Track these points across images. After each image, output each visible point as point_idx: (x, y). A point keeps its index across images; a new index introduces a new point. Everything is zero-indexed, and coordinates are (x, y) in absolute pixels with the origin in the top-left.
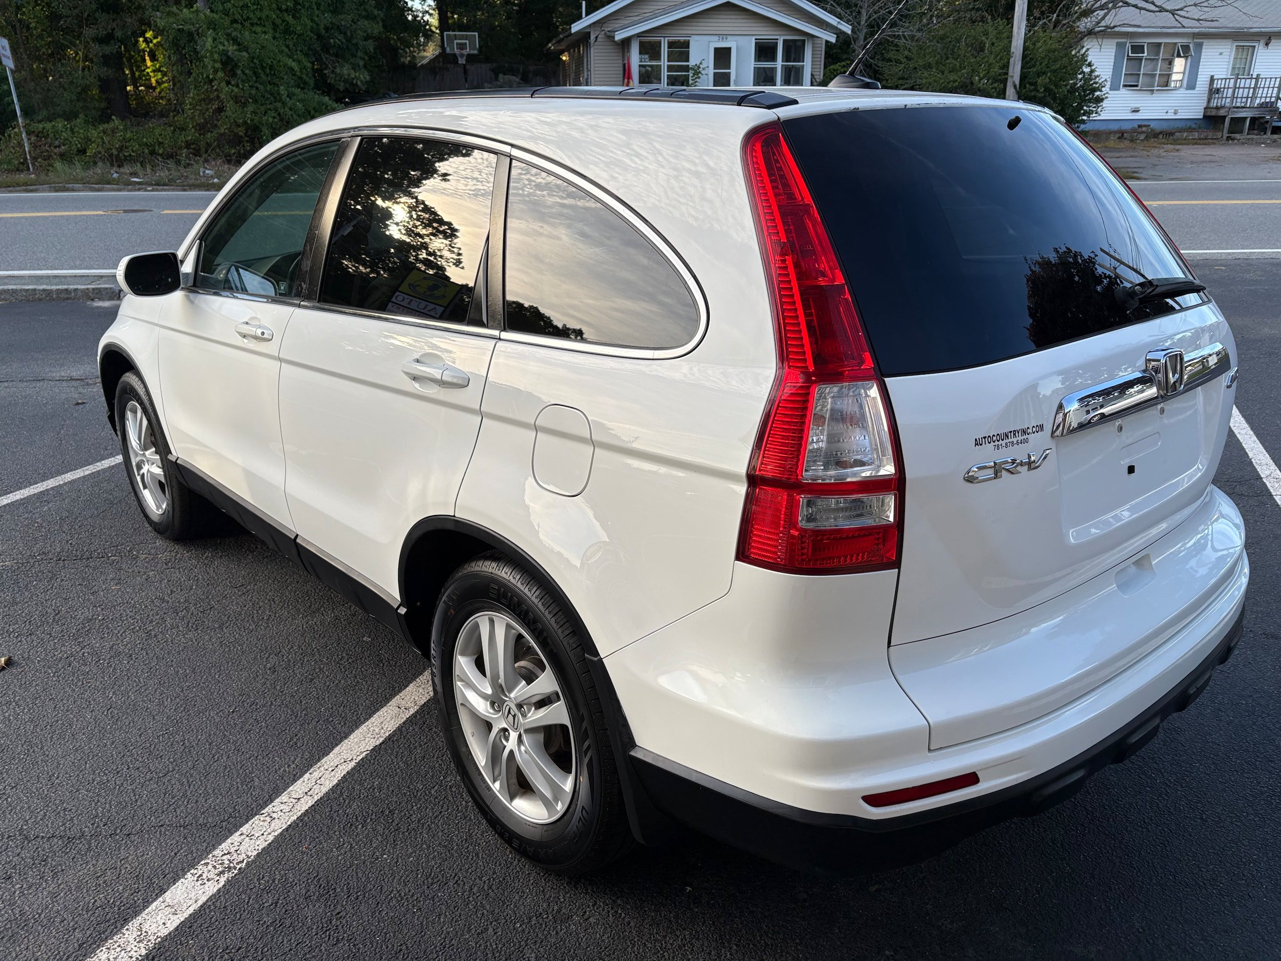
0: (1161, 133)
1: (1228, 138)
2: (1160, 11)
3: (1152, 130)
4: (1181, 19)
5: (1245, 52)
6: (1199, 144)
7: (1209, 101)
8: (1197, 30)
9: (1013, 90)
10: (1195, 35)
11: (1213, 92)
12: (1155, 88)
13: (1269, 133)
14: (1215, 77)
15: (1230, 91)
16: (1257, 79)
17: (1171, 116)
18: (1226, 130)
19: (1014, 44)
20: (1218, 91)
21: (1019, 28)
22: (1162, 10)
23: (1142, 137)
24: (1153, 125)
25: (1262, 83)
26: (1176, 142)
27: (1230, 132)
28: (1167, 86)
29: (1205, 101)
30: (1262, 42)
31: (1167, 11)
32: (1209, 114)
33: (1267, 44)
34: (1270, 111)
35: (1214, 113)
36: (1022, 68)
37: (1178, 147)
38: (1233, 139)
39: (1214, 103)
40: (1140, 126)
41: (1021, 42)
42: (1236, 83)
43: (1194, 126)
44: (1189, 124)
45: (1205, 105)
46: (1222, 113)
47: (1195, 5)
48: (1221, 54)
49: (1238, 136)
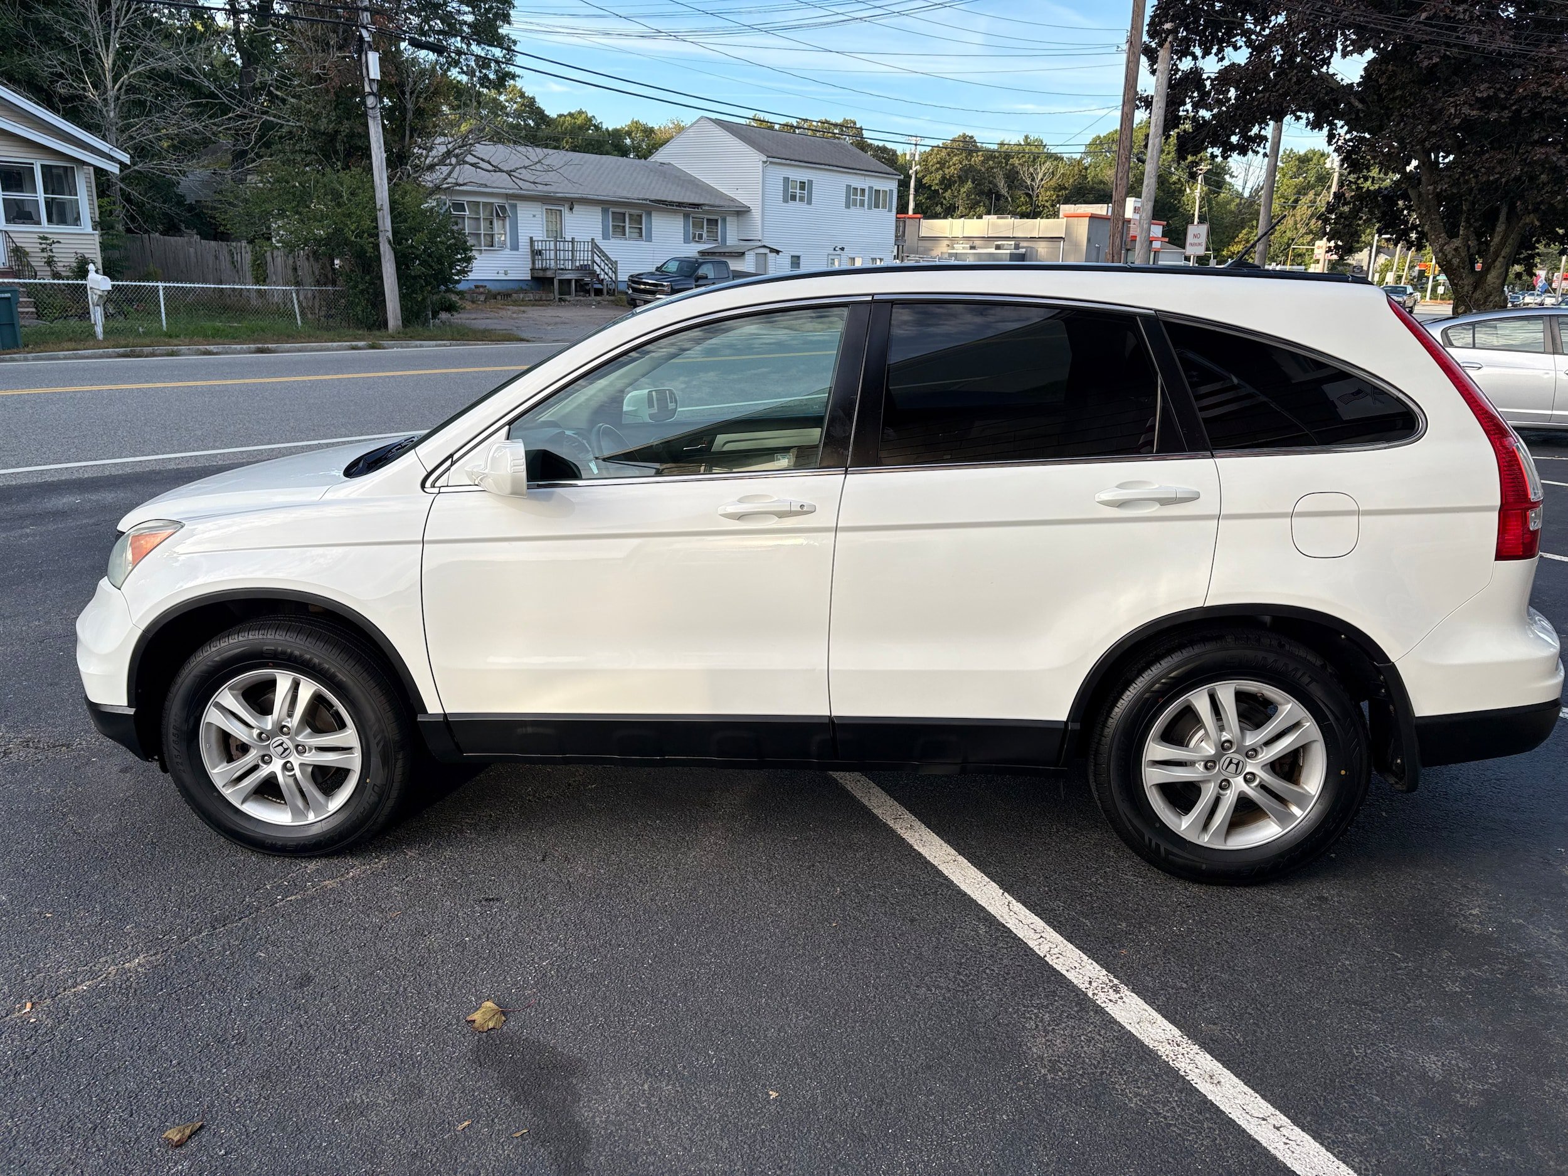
0: (499, 294)
1: (560, 300)
2: (495, 171)
3: (489, 291)
4: (517, 181)
5: (554, 216)
6: (537, 306)
7: (533, 263)
8: (511, 192)
9: (387, 246)
10: (508, 196)
11: (536, 253)
12: (483, 248)
13: (593, 294)
14: (534, 239)
15: (552, 253)
16: (573, 241)
17: (502, 277)
18: (556, 292)
19: (378, 195)
20: (540, 253)
21: (381, 179)
22: (497, 169)
23: (482, 298)
24: (489, 285)
25: (577, 247)
26: (516, 303)
27: (560, 294)
28: (492, 246)
29: (530, 263)
30: (567, 207)
31: (501, 171)
32: (536, 275)
33: (571, 209)
34: (590, 273)
35: (541, 274)
36: (392, 222)
37: (522, 308)
38: (565, 301)
39: (538, 265)
40: (477, 287)
41: (386, 194)
42: (556, 245)
43: (525, 287)
44: (521, 284)
45: (530, 266)
46: (549, 274)
47: (525, 168)
48: (534, 216)
49: (567, 297)
